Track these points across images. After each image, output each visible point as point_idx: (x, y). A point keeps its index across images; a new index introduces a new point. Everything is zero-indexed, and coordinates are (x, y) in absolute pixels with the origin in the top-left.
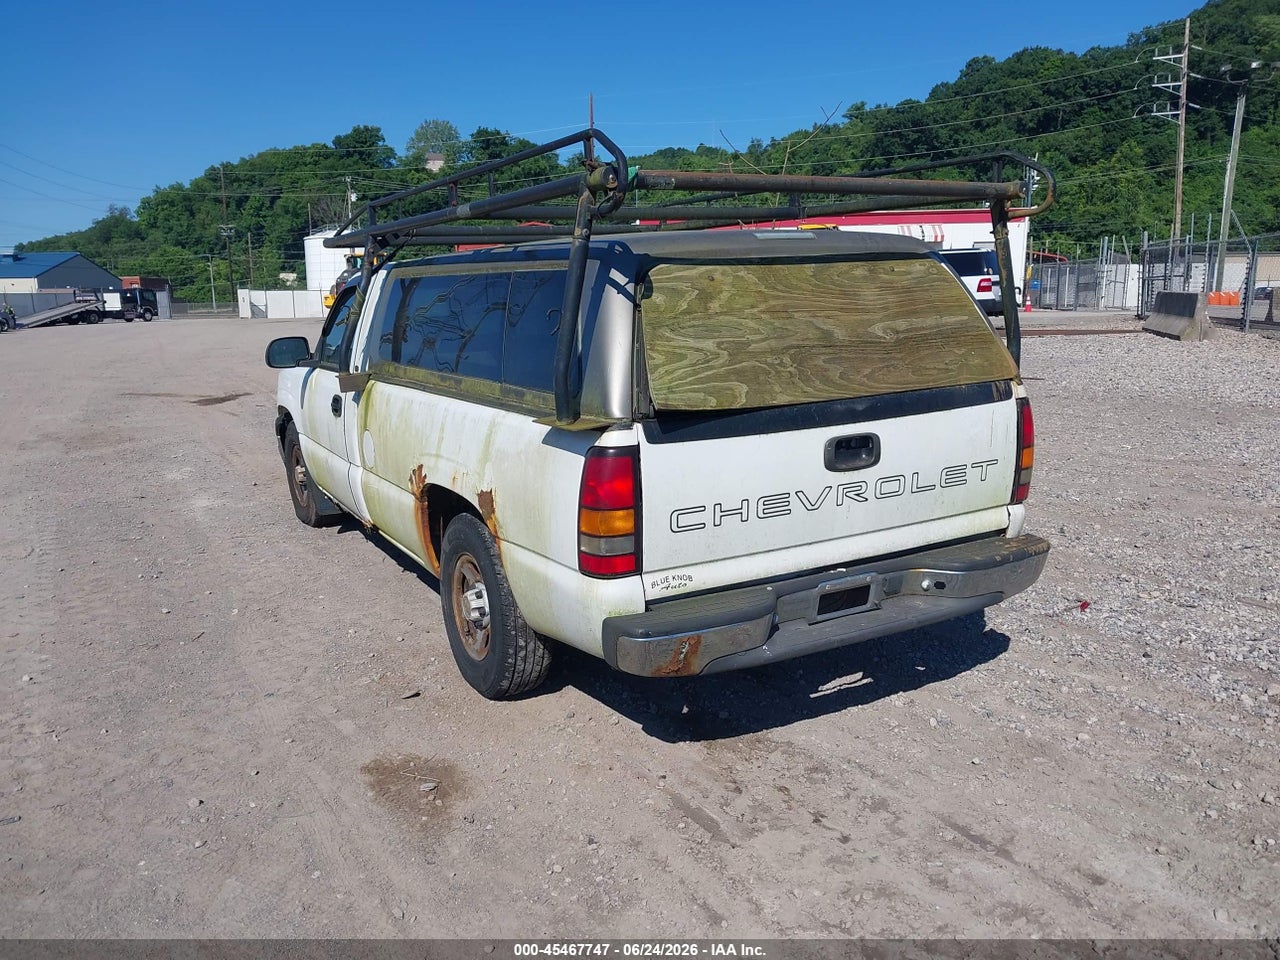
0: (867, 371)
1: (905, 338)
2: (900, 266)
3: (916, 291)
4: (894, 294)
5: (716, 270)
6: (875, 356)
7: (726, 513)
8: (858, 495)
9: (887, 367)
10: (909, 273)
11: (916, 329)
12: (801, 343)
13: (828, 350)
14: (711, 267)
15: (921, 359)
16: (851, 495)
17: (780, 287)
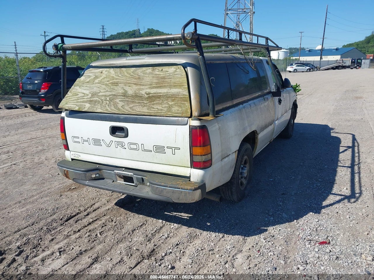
0: (131, 106)
1: (152, 96)
2: (165, 68)
3: (166, 79)
4: (157, 79)
5: (104, 70)
6: (137, 101)
7: (84, 141)
8: (122, 146)
9: (139, 105)
10: (168, 71)
11: (158, 93)
12: (116, 94)
13: (123, 97)
14: (104, 69)
15: (153, 104)
16: (120, 145)
17: (120, 75)
